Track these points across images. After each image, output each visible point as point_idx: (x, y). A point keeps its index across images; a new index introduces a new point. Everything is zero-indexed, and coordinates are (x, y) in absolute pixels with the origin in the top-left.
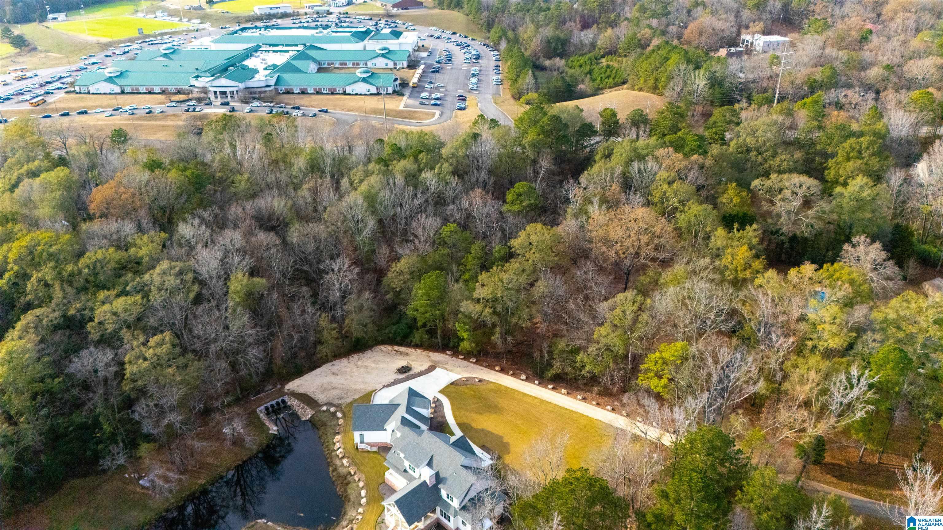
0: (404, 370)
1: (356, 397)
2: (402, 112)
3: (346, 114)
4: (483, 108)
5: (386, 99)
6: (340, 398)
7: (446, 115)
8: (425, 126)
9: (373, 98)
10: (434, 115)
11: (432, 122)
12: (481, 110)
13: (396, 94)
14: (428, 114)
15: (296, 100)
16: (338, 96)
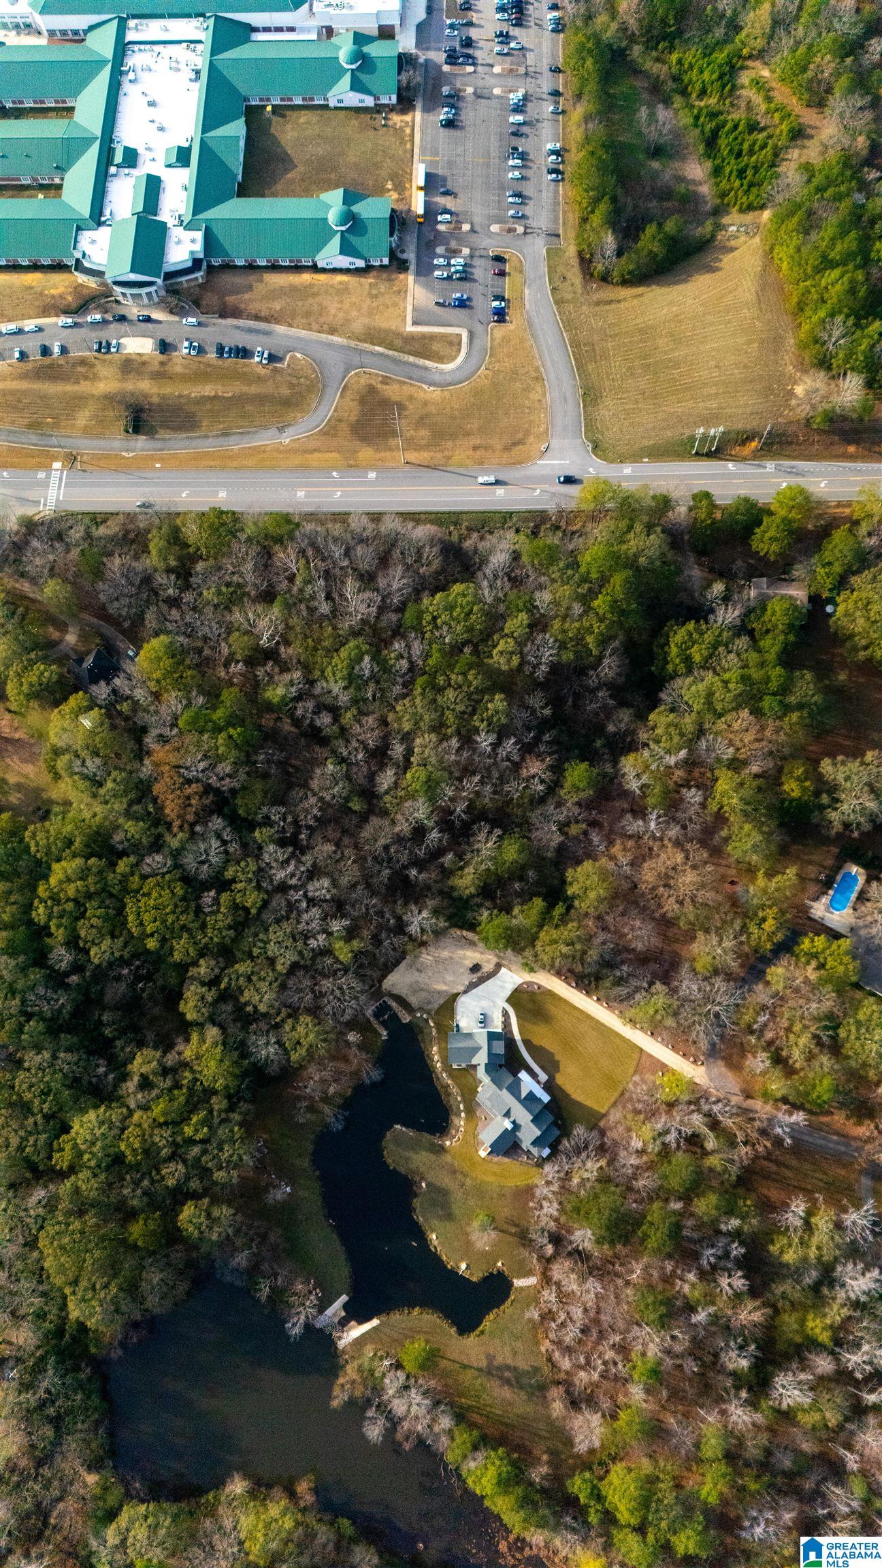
0: (476, 968)
1: (441, 1001)
2: (411, 338)
3: (330, 345)
4: (533, 314)
5: (383, 289)
6: (429, 1003)
7: (477, 343)
8: (450, 384)
9: (361, 284)
10: (460, 344)
11: (459, 368)
12: (530, 325)
13: (395, 263)
14: (451, 343)
15: (246, 296)
16: (306, 277)
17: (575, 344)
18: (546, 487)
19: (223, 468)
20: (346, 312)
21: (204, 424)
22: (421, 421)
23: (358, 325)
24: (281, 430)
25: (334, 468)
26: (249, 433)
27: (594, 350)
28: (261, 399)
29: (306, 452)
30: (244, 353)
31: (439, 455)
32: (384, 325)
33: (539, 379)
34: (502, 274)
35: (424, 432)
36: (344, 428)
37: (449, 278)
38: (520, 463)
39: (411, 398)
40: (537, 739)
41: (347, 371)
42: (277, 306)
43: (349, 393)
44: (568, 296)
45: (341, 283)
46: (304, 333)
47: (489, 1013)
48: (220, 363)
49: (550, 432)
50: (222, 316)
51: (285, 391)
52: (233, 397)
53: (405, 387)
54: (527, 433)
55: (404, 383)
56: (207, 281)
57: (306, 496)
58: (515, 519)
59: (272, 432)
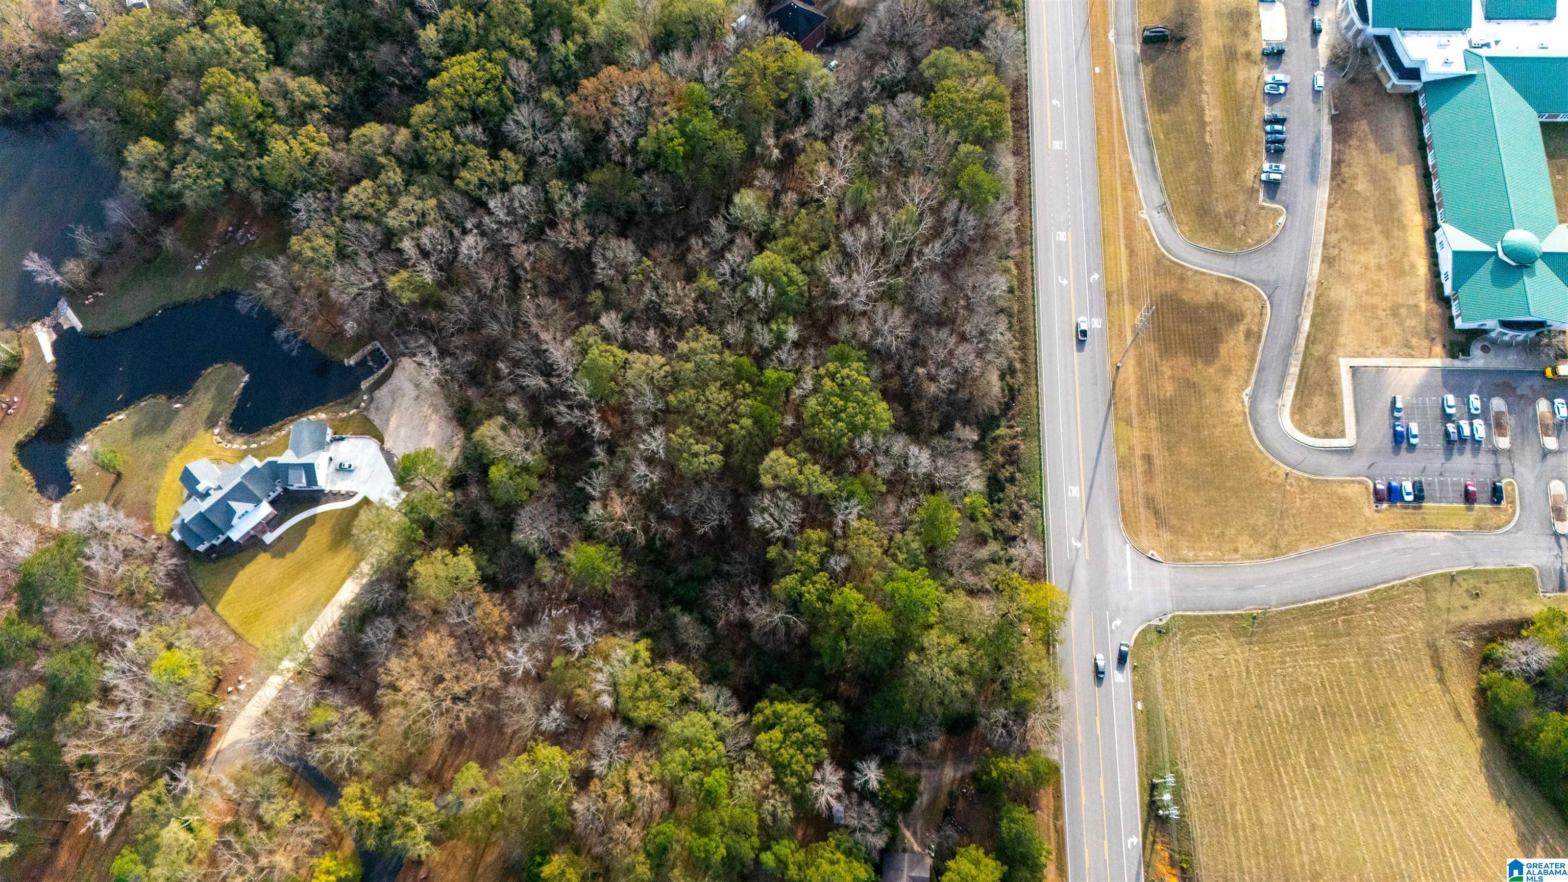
2: (1326, 365)
3: (1304, 258)
4: (1398, 544)
5: (1411, 323)
6: (377, 409)
7: (1335, 460)
8: (1256, 425)
9: (1415, 293)
10: (1327, 436)
11: (1286, 436)
12: (1375, 539)
13: (1461, 338)
14: (1326, 422)
15: (1372, 145)
16: (1416, 220)
17: (1347, 608)
18: (1085, 556)
19: (1099, 144)
20: (1361, 276)
21: (1165, 117)
22: (1189, 386)
23: (1340, 293)
24: (1163, 207)
25: (1106, 275)
26: (1155, 170)
27: (1337, 635)
28: (1205, 180)
29: (1129, 239)
30: (1276, 150)
31: (1134, 410)
32: (1345, 328)
33: (1275, 550)
34: (1469, 498)
35: (1169, 389)
36: (1171, 285)
37: (1448, 418)
38: (1124, 520)
39: (1227, 371)
40: (663, 517)
41: (1264, 284)
42: (1362, 185)
43: (1228, 288)
44: (1441, 599)
45: (1413, 266)
46: (1320, 225)
47: (353, 476)
48: (1257, 123)
49: (1181, 564)
50: (1334, 119)
51: (1220, 208)
52: (1206, 145)
53: (1244, 362)
54: (1174, 531)
55: (1252, 360)
56: (1390, 95)
57: (1059, 244)
58: (1033, 512)
59: (1158, 198)
